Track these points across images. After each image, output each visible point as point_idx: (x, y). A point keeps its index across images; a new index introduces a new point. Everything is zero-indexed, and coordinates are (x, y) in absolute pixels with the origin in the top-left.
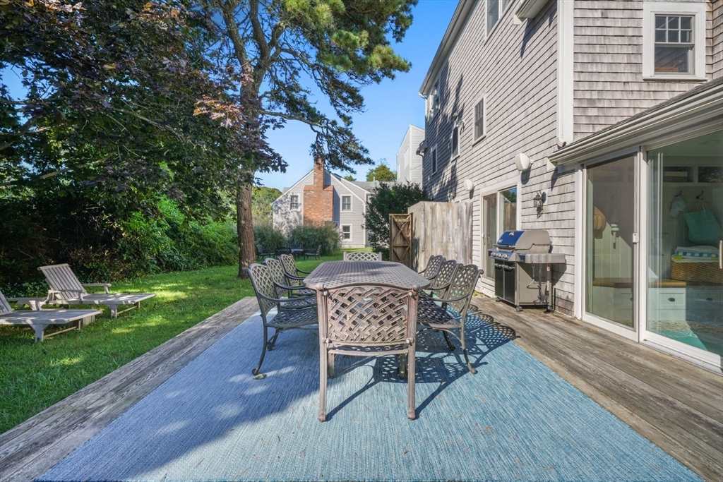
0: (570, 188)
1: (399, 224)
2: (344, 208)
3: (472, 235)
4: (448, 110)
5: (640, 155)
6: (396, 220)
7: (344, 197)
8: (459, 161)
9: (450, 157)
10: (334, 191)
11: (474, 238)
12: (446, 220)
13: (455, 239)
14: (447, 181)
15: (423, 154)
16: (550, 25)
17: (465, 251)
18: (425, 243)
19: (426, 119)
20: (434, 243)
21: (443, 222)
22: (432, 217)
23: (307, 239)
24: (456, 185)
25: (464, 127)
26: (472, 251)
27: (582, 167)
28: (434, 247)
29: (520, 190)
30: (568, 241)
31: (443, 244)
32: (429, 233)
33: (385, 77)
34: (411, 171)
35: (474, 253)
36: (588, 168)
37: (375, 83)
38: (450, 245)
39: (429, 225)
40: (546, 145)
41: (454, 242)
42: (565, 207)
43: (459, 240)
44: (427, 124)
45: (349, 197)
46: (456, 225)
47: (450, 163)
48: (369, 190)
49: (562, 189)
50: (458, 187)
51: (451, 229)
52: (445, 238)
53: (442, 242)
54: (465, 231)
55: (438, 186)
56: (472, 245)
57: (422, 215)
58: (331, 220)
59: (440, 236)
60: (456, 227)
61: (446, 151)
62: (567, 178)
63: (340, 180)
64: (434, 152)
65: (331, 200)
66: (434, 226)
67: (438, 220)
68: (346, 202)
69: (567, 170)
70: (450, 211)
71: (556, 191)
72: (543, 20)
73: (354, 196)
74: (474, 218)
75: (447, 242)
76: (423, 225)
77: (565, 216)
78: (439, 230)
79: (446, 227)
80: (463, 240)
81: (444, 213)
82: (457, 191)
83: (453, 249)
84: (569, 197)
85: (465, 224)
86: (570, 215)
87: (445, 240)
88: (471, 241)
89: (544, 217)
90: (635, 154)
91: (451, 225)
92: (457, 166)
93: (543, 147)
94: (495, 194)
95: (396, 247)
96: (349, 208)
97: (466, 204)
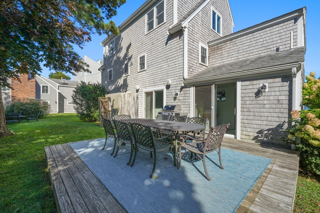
0: (188, 92)
1: (103, 102)
2: (43, 92)
3: (138, 107)
4: (122, 55)
5: (214, 85)
6: (102, 100)
7: (43, 87)
8: (128, 77)
9: (122, 75)
10: (36, 82)
11: (139, 108)
12: (129, 101)
13: (132, 108)
14: (120, 84)
15: (101, 71)
16: (179, 39)
17: (136, 113)
18: (121, 110)
19: (104, 56)
20: (125, 110)
21: (128, 101)
22: (124, 99)
23: (24, 110)
24: (127, 86)
25: (132, 64)
26: (138, 113)
27: (193, 86)
28: (125, 112)
29: (165, 91)
30: (188, 109)
31: (128, 111)
32: (123, 106)
33: (105, 34)
34: (85, 77)
35: (139, 114)
36: (195, 87)
37: (97, 34)
38: (131, 111)
39: (123, 103)
40: (178, 77)
41: (132, 110)
42: (186, 98)
43: (134, 109)
44: (105, 58)
45: (47, 87)
46: (133, 103)
47: (123, 77)
48: (59, 84)
49: (185, 92)
50: (128, 87)
51: (131, 104)
52: (129, 108)
53: (128, 110)
54: (136, 105)
55: (114, 86)
56: (138, 111)
57: (120, 98)
58: (34, 98)
59: (127, 107)
60: (133, 104)
61: (119, 72)
62: (188, 89)
63: (40, 76)
64: (110, 71)
65: (35, 87)
66: (125, 103)
67: (126, 101)
68: (45, 89)
69: (187, 86)
70: (131, 97)
71: (182, 93)
72: (176, 36)
73: (50, 86)
74: (139, 100)
75: (130, 110)
76: (120, 102)
77: (186, 101)
78: (127, 105)
79: (129, 103)
80: (135, 109)
81: (129, 98)
82: (128, 89)
83: (132, 112)
84: (188, 95)
85: (136, 103)
86: (189, 101)
87: (129, 109)
88: (138, 109)
89: (177, 101)
90: (212, 85)
91: (131, 103)
92: (128, 79)
93: (176, 78)
94: (152, 92)
95: (102, 112)
96: (47, 92)
97: (136, 94)
